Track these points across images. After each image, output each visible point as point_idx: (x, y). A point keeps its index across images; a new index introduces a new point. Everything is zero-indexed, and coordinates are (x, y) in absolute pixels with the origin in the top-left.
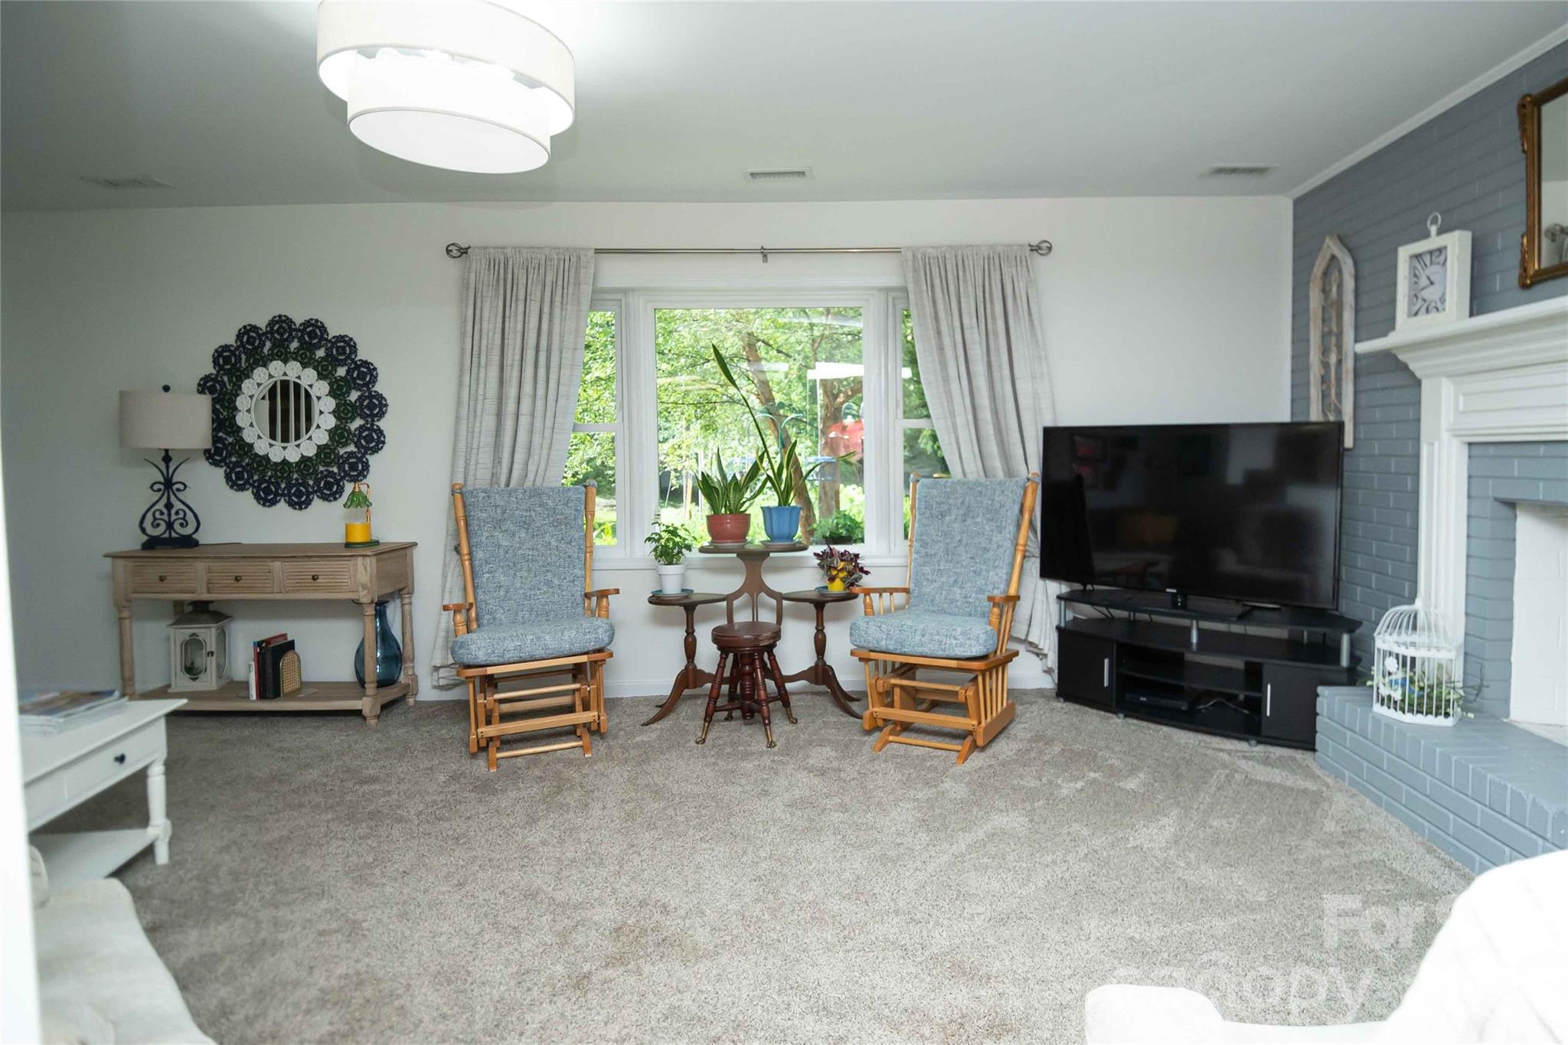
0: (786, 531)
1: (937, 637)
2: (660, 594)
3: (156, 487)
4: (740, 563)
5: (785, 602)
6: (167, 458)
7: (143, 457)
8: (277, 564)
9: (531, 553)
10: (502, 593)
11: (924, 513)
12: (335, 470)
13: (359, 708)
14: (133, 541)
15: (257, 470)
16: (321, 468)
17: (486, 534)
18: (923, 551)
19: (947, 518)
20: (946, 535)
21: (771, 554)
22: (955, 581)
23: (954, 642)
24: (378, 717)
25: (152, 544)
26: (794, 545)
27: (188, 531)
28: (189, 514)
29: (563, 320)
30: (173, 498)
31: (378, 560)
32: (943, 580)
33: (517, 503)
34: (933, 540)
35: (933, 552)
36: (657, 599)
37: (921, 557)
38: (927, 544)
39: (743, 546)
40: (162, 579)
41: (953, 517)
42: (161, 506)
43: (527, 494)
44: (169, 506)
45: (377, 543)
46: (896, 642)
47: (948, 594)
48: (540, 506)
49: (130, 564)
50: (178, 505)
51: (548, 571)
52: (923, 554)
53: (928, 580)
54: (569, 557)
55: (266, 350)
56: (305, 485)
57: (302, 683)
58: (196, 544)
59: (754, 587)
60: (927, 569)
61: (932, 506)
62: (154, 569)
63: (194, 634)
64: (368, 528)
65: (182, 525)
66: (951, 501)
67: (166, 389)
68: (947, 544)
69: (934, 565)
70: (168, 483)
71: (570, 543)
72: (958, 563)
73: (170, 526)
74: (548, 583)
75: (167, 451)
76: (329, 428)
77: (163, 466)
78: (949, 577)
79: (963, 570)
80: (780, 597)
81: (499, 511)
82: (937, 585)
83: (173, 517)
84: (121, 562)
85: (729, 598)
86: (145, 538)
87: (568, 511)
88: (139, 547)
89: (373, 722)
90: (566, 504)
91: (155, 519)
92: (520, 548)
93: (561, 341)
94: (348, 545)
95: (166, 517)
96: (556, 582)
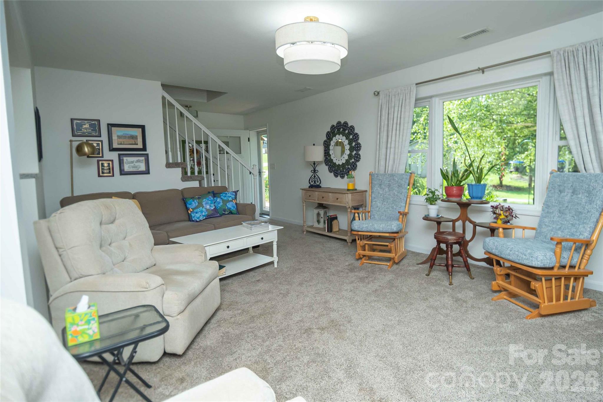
0: (480, 195)
1: (517, 253)
2: (428, 217)
3: (312, 171)
4: (458, 207)
5: (477, 227)
6: (314, 164)
7: (309, 163)
8: (330, 194)
9: (388, 196)
10: (378, 209)
11: (551, 190)
12: (350, 167)
13: (346, 239)
14: (307, 185)
15: (334, 167)
16: (347, 166)
17: (375, 189)
18: (547, 210)
19: (562, 194)
20: (560, 203)
21: (472, 205)
22: (560, 228)
23: (524, 257)
24: (351, 243)
25: (311, 186)
26: (482, 201)
27: (318, 184)
28: (319, 179)
29: (405, 112)
30: (315, 175)
31: (352, 195)
32: (554, 226)
33: (386, 179)
34: (553, 205)
35: (552, 211)
36: (426, 218)
37: (545, 213)
38: (549, 206)
39: (460, 200)
40: (310, 196)
41: (566, 194)
42: (313, 177)
43: (390, 176)
44: (315, 177)
45: (356, 190)
46: (499, 251)
47: (554, 234)
48: (393, 180)
49: (305, 191)
50: (317, 177)
51: (393, 203)
52: (546, 211)
53: (546, 225)
54: (401, 199)
55: (336, 132)
56: (343, 171)
57: (339, 229)
58: (320, 187)
59: (464, 218)
60: (546, 220)
61: (555, 187)
62: (309, 193)
63: (319, 212)
64: (354, 185)
65: (317, 182)
66: (565, 185)
67: (314, 145)
68: (560, 208)
69: (551, 218)
70: (315, 170)
71: (401, 194)
72: (564, 218)
73: (315, 182)
74: (392, 207)
75: (314, 162)
76: (348, 154)
77: (313, 165)
78: (558, 225)
79: (566, 222)
80: (475, 225)
81: (380, 181)
82: (550, 228)
83: (316, 180)
84: (303, 191)
85: (454, 221)
86: (310, 185)
87: (402, 182)
88: (308, 187)
89: (349, 244)
90: (402, 180)
91: (312, 180)
92: (385, 194)
93: (404, 120)
94: (348, 190)
95: (314, 180)
96: (395, 207)
